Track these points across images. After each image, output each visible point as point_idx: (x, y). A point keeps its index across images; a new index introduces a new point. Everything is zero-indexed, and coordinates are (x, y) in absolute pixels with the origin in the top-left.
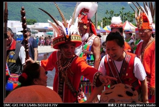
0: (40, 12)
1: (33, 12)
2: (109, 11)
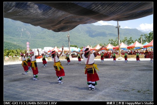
2: (110, 40)
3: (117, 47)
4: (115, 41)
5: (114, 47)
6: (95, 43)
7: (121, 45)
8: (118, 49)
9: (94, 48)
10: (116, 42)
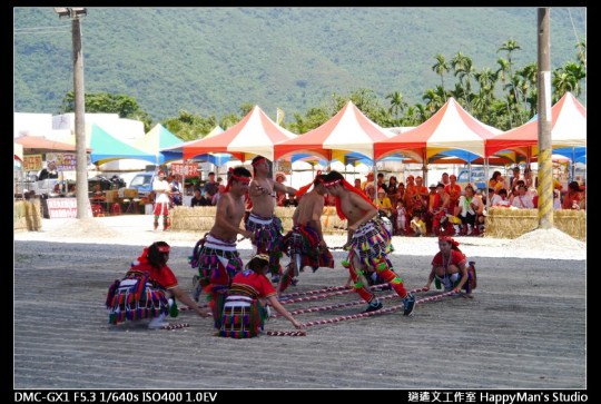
0: (217, 62)
1: (187, 61)
2: (447, 61)
3: (525, 131)
4: (494, 77)
5: (496, 133)
6: (302, 84)
7: (556, 115)
8: (526, 152)
9: (310, 137)
10: (498, 84)
